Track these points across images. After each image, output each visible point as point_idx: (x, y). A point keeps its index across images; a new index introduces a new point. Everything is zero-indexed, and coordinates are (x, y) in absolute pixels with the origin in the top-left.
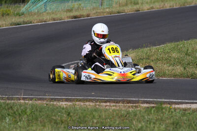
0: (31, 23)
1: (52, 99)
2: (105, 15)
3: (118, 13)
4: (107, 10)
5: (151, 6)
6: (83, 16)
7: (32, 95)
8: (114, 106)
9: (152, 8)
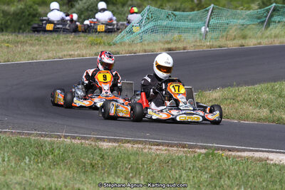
0: (118, 53)
1: (98, 139)
2: (205, 49)
3: (220, 47)
4: (208, 44)
5: (259, 41)
6: (179, 49)
7: (76, 133)
8: (166, 150)
9: (260, 43)
